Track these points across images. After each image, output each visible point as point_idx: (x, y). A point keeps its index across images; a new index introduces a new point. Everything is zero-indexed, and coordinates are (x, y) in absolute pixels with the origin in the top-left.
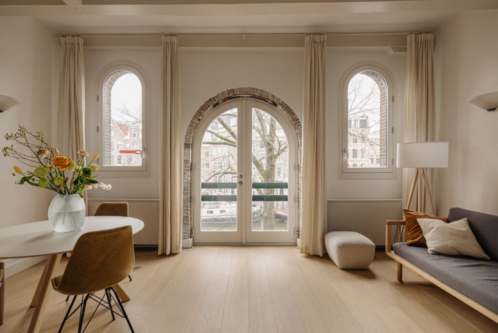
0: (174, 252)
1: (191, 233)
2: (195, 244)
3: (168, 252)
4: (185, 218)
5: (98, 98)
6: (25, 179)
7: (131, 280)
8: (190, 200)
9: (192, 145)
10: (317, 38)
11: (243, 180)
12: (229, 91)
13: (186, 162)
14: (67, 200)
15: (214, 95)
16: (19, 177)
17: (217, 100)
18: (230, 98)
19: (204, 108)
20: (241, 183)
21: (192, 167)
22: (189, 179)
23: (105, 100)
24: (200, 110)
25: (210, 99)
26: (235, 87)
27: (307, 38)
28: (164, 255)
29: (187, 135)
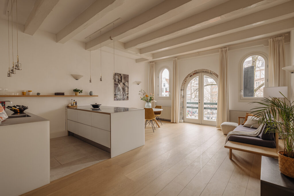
0: (176, 122)
1: (183, 118)
2: (184, 122)
3: (175, 122)
4: (181, 113)
5: (158, 77)
6: (142, 99)
7: (162, 125)
8: (183, 107)
9: (183, 90)
10: (224, 49)
11: (200, 101)
12: (195, 71)
13: (181, 95)
14: (148, 103)
15: (190, 73)
16: (141, 99)
17: (191, 74)
18: (196, 73)
19: (187, 77)
20: (199, 102)
21: (183, 97)
22: (182, 101)
23: (160, 77)
24: (185, 78)
25: (189, 74)
26: (197, 69)
27: (220, 50)
28: (173, 123)
29: (181, 87)
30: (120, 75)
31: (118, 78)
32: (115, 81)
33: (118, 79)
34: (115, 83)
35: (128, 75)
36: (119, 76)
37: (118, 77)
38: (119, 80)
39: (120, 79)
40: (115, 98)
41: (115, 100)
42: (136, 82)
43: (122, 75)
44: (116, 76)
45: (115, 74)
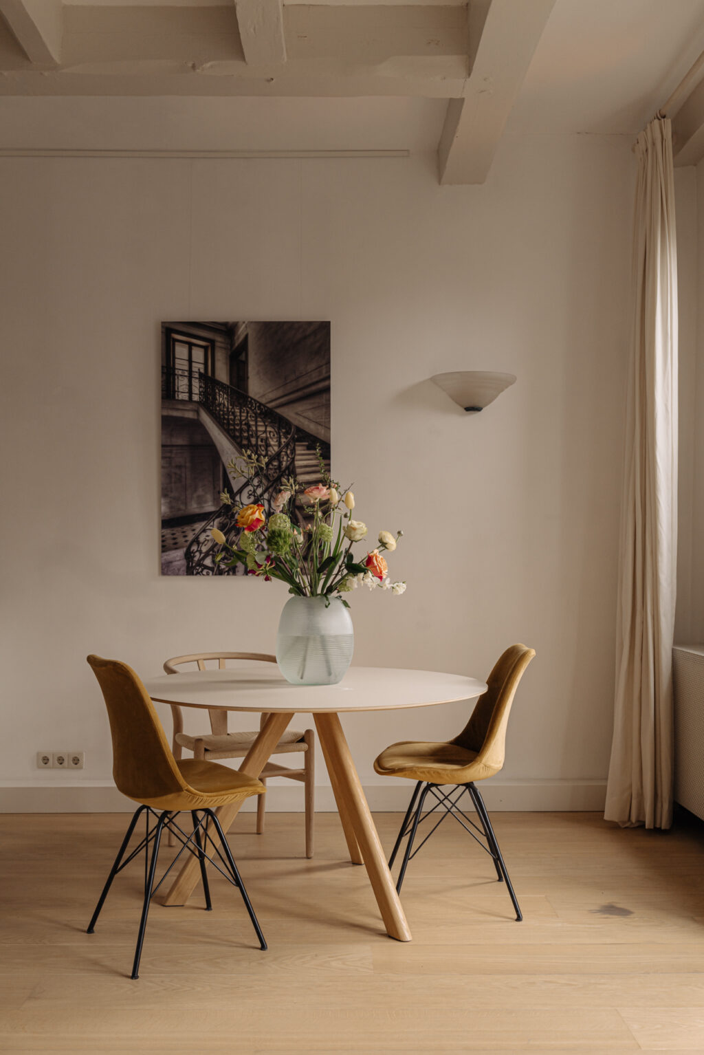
7: (519, 919)
30: (219, 339)
31: (198, 367)
32: (168, 392)
33: (203, 377)
34: (165, 413)
35: (325, 327)
36: (210, 349)
37: (198, 355)
38: (208, 380)
39: (222, 375)
40: (164, 548)
41: (166, 569)
42: (434, 380)
43: (241, 332)
44: (181, 352)
45: (170, 334)
